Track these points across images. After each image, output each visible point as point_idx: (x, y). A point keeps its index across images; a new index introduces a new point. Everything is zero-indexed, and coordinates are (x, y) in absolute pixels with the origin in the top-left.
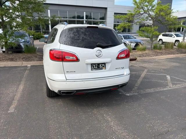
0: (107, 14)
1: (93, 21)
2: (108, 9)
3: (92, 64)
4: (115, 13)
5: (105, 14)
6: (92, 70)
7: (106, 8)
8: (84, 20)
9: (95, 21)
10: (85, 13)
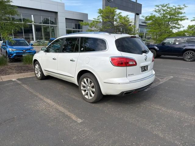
0: (58, 18)
1: (43, 25)
2: (59, 14)
3: (142, 67)
4: (66, 18)
5: (56, 19)
6: (142, 72)
7: (56, 13)
8: (32, 25)
9: (45, 25)
10: (32, 16)
